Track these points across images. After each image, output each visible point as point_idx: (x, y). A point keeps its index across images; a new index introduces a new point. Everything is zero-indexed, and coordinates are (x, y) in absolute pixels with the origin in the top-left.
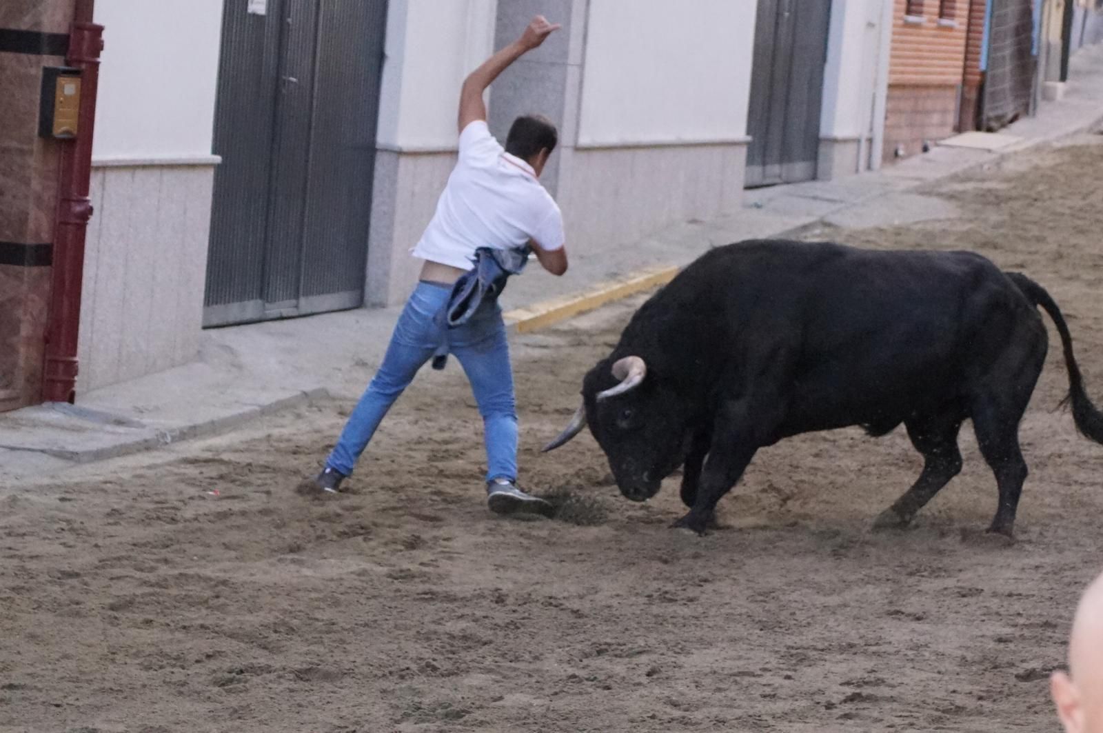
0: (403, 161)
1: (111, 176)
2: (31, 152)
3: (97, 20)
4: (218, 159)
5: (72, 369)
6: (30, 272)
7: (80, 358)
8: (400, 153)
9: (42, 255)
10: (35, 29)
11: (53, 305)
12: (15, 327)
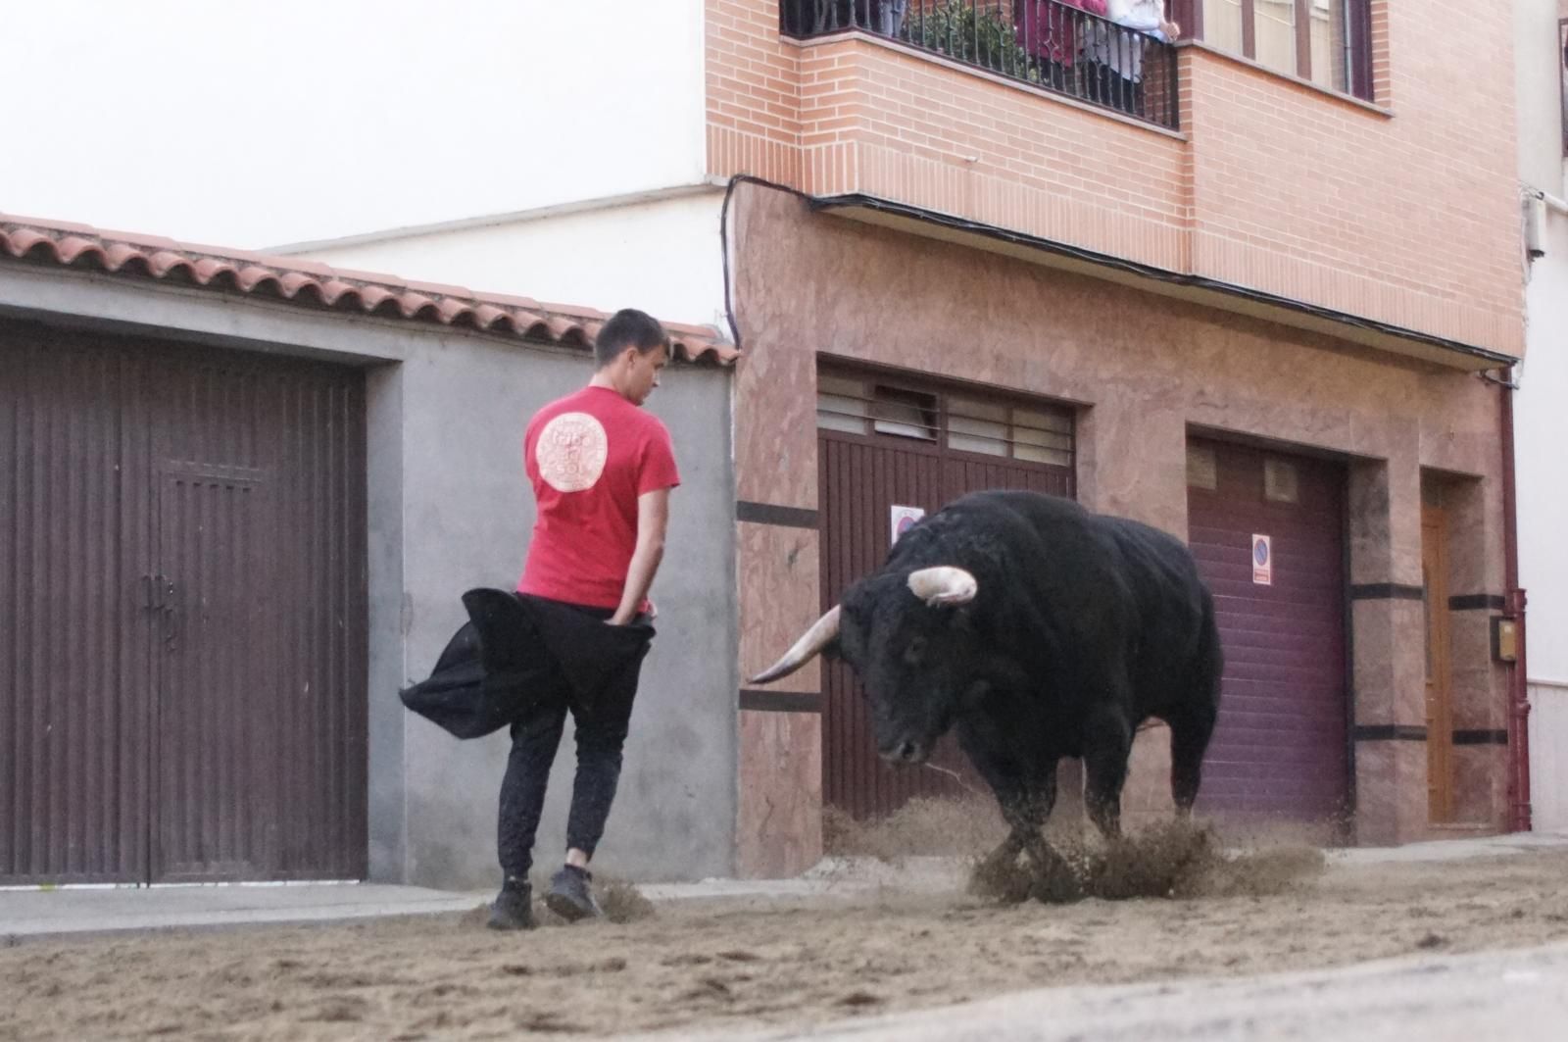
1: (1541, 691)
2: (1487, 671)
3: (1522, 585)
5: (1528, 809)
6: (1494, 749)
7: (1534, 802)
9: (1502, 737)
10: (1483, 593)
11: (1512, 770)
12: (1489, 784)
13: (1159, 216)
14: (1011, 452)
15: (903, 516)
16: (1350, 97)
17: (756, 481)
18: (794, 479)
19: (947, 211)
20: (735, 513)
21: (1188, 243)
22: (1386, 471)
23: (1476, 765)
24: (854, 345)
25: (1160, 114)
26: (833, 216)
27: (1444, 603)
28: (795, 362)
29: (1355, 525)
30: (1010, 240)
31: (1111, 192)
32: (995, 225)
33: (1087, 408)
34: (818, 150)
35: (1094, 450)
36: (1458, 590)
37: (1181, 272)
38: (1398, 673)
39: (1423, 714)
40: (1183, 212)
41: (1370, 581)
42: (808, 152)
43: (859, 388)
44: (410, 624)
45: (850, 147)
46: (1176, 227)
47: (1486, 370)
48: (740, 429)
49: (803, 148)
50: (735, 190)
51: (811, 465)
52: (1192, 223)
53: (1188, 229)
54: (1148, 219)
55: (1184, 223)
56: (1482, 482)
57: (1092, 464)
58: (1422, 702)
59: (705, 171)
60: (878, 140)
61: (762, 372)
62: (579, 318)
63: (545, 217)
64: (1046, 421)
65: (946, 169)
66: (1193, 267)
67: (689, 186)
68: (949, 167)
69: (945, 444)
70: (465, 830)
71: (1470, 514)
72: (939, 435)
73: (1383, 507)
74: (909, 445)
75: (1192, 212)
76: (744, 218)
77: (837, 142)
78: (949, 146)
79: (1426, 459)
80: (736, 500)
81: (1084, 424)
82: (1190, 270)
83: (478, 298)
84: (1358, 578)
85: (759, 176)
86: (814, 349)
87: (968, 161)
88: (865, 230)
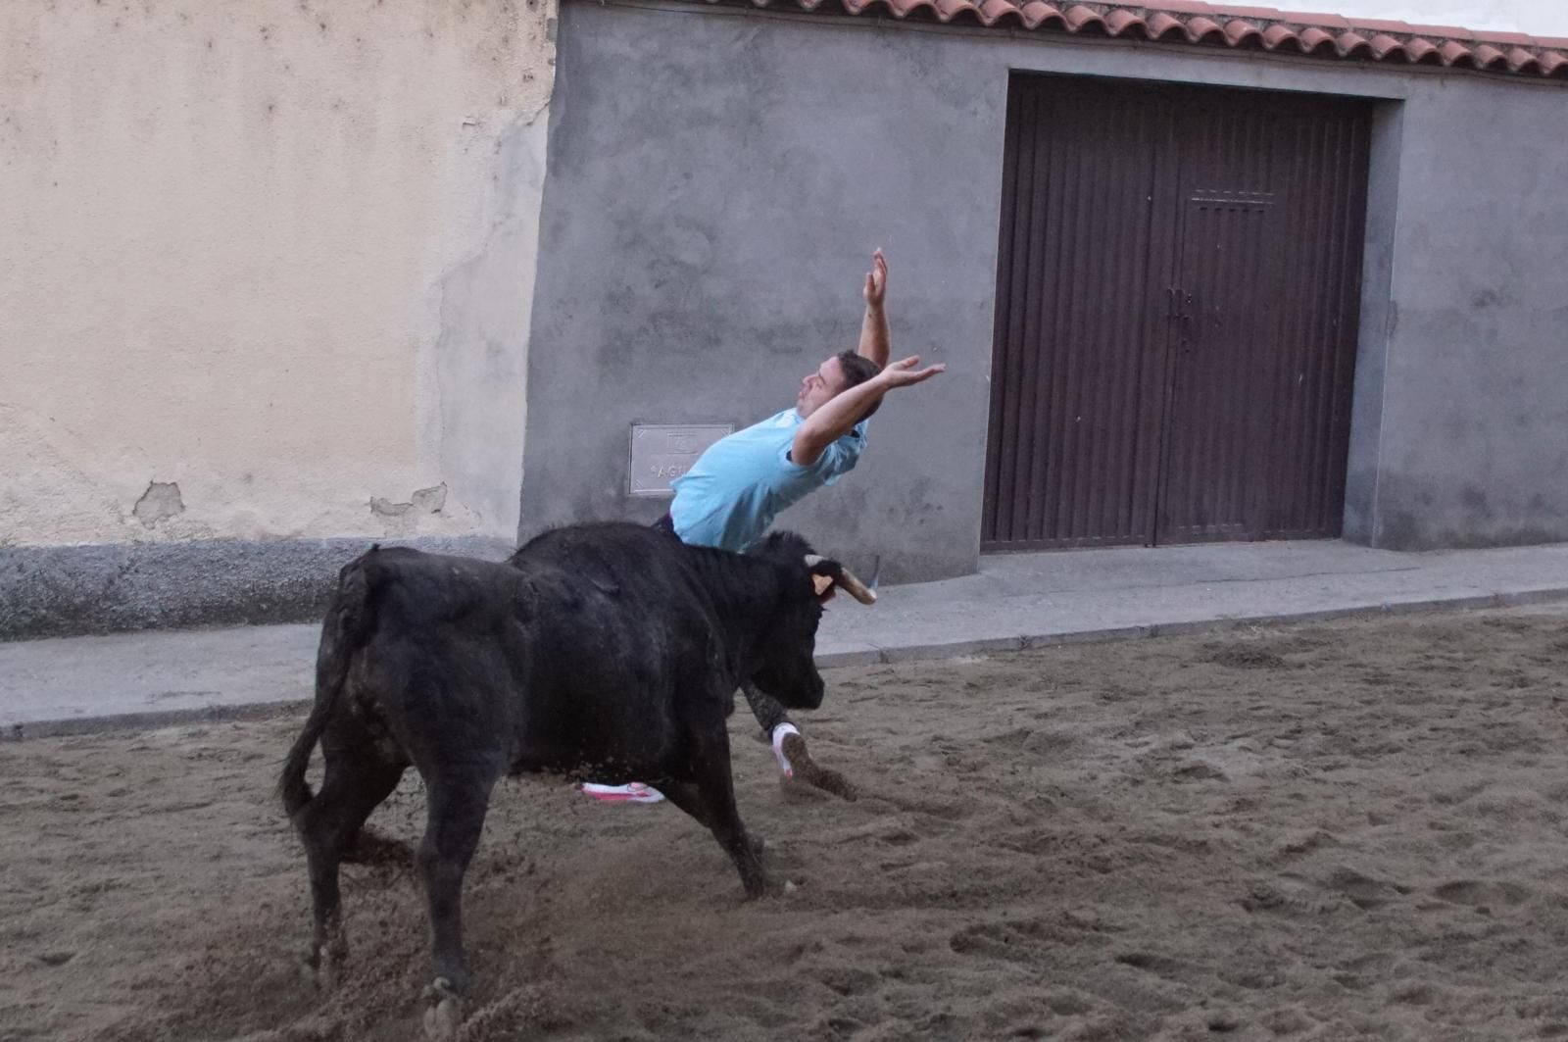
44: (1394, 328)
83: (1480, 39)
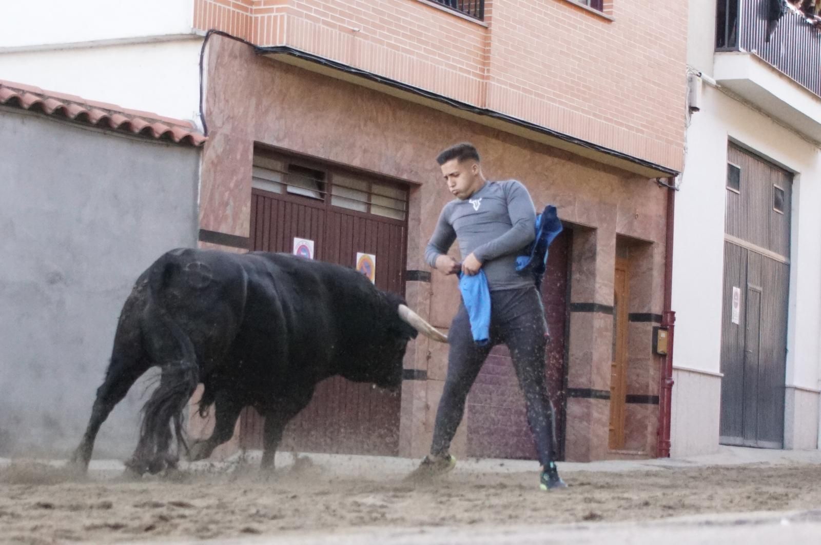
0: (797, 392)
1: (680, 373)
2: (649, 360)
3: (673, 309)
4: (722, 375)
5: (668, 444)
6: (651, 406)
7: (672, 440)
8: (796, 388)
9: (656, 400)
10: (649, 312)
11: (660, 420)
12: (646, 427)
13: (469, 72)
14: (369, 210)
15: (301, 244)
16: (588, 7)
17: (212, 218)
18: (236, 216)
19: (339, 60)
20: (198, 237)
21: (484, 90)
22: (595, 235)
23: (639, 416)
24: (278, 140)
25: (472, 10)
26: (270, 59)
27: (626, 317)
28: (241, 147)
29: (574, 267)
30: (376, 81)
31: (440, 55)
32: (368, 71)
33: (417, 186)
34: (263, 18)
35: (419, 212)
36: (634, 310)
37: (479, 107)
38: (596, 357)
39: (609, 383)
40: (483, 70)
41: (582, 301)
42: (256, 19)
43: (279, 165)
45: (282, 17)
46: (478, 80)
47: (660, 178)
48: (204, 186)
49: (253, 16)
50: (209, 40)
51: (246, 209)
52: (488, 78)
53: (485, 81)
54: (461, 74)
55: (483, 77)
56: (653, 245)
57: (419, 221)
58: (609, 376)
59: (192, 26)
60: (300, 14)
61: (220, 150)
62: (109, 111)
63: (91, 47)
64: (392, 192)
65: (340, 34)
66: (487, 104)
67: (182, 35)
68: (342, 33)
69: (329, 201)
70: (18, 420)
71: (644, 264)
72: (326, 196)
73: (593, 257)
74: (307, 202)
75: (488, 71)
76: (214, 57)
77: (274, 14)
78: (343, 21)
79: (620, 229)
80: (199, 228)
81: (414, 196)
82: (485, 106)
83: (47, 94)
84: (575, 299)
85: (225, 31)
86: (252, 139)
87: (354, 31)
88: (288, 69)
